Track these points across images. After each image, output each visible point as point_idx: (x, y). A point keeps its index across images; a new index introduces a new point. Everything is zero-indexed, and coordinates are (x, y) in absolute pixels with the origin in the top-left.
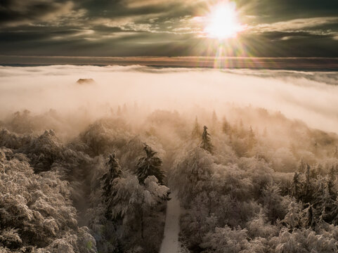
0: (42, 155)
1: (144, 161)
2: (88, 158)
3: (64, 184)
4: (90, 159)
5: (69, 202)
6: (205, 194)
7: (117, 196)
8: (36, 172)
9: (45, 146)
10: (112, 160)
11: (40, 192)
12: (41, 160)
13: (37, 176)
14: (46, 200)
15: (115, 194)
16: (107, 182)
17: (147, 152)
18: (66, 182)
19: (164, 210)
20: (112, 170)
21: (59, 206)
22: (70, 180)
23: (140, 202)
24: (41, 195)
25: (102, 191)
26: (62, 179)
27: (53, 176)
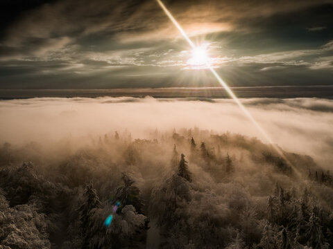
0: (19, 188)
1: (121, 190)
2: (67, 189)
3: (39, 217)
4: (69, 190)
5: (46, 235)
6: (183, 221)
7: (93, 228)
8: (12, 206)
9: (23, 179)
10: (89, 191)
11: (14, 226)
12: (18, 193)
13: (12, 210)
14: (19, 234)
15: (92, 226)
16: (85, 213)
17: (125, 181)
18: (43, 215)
19: (143, 239)
20: (90, 201)
21: (33, 239)
22: (47, 213)
23: (117, 232)
24: (14, 230)
25: (80, 222)
26: (39, 212)
27: (28, 210)
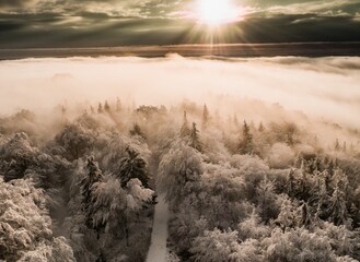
0: (13, 161)
1: (126, 163)
2: (66, 162)
3: (37, 192)
4: (69, 163)
5: (45, 211)
6: (194, 195)
7: (96, 203)
8: (6, 180)
9: (17, 151)
10: (90, 164)
11: (11, 202)
12: (13, 166)
13: (7, 185)
14: (17, 210)
15: (94, 201)
16: (86, 187)
17: (130, 152)
18: (41, 190)
19: (151, 215)
20: (91, 174)
21: (32, 216)
22: (46, 187)
23: (122, 207)
24: (10, 205)
25: (83, 197)
26: (36, 187)
27: (25, 185)
